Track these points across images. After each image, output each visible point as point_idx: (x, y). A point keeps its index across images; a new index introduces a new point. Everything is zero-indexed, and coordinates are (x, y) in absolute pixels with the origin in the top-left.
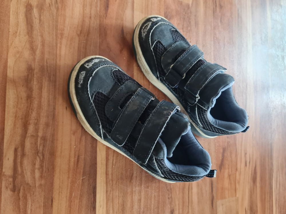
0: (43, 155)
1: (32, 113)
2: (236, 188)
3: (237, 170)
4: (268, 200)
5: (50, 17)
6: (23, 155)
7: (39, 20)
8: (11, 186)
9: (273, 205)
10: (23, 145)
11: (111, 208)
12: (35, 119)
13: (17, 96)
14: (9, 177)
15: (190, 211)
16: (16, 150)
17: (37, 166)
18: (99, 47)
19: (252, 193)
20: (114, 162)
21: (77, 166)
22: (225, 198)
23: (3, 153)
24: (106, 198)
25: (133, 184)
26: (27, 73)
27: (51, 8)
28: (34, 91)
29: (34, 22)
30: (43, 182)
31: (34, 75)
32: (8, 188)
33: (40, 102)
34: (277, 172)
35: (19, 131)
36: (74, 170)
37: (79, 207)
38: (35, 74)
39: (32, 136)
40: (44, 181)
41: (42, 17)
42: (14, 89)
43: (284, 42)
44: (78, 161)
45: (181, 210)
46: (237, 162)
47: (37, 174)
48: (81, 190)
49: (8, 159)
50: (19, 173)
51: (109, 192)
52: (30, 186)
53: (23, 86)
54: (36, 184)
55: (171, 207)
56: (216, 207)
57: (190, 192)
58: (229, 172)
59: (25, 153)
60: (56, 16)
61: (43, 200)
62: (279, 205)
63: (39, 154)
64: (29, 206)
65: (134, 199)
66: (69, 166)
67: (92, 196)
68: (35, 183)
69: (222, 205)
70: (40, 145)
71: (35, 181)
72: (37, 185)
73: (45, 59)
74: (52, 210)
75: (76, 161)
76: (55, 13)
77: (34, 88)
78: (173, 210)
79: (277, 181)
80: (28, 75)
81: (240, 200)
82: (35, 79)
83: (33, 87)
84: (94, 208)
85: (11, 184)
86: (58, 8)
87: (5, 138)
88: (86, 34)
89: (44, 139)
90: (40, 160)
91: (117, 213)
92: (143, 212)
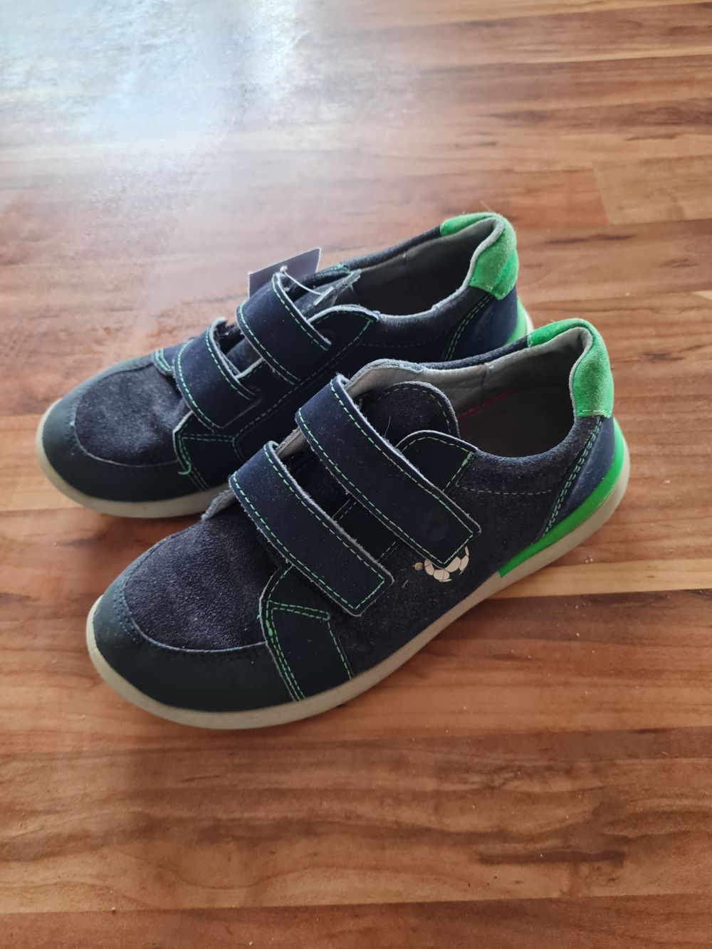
0: (499, 770)
1: (359, 817)
2: (566, 171)
3: (508, 171)
4: (596, 74)
5: (37, 779)
6: (501, 835)
7: (49, 816)
8: (605, 867)
9: (612, 61)
10: (469, 838)
11: (656, 544)
12: (382, 803)
13: (306, 868)
14: (575, 873)
15: (646, 303)
16: (487, 860)
17: (536, 787)
19: (579, 122)
21: (527, 659)
22: (598, 201)
23: (499, 902)
24: (624, 561)
26: (228, 843)
27: (7, 778)
28: (289, 815)
29: (54, 831)
30: (584, 764)
31: (233, 820)
32: (614, 876)
33: (323, 793)
34: (509, 52)
35: (422, 852)
36: (540, 668)
37: (657, 645)
38: (233, 816)
39: (436, 809)
40: (583, 762)
41: (40, 807)
42: (285, 881)
43: (98, 48)
44: (510, 657)
47: (561, 785)
48: (605, 643)
49: (518, 882)
50: (561, 845)
51: (605, 555)
52: (602, 804)
53: (273, 853)
54: (594, 786)
55: (637, 361)
56: (627, 226)
57: (588, 306)
58: (519, 194)
59: (496, 830)
60: (33, 761)
61: (644, 761)
62: (611, 43)
63: (496, 783)
64: (667, 805)
66: (530, 685)
67: (621, 605)
68: (591, 790)
69: (621, 208)
70: (465, 783)
71: (585, 790)
72: (597, 783)
73: (181, 785)
74: (674, 729)
75: (509, 663)
76: (24, 765)
77: (276, 815)
78: (646, 354)
80: (235, 838)
81: (601, 157)
82: (246, 815)
83: (274, 819)
84: (658, 597)
85: (599, 868)
86: (8, 756)
87: (450, 899)
89: (443, 771)
90: (516, 778)
91: (668, 526)
92: (659, 446)
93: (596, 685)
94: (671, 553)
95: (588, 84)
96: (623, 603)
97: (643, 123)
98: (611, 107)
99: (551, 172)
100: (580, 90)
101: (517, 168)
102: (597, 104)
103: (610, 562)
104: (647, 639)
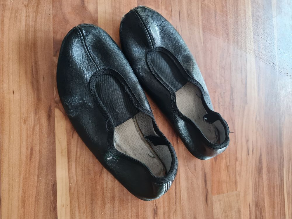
2: (236, 181)
3: (236, 159)
4: (278, 193)
9: (284, 200)
11: (77, 208)
15: (178, 208)
18: (53, 19)
19: (257, 187)
20: (78, 154)
21: (30, 160)
22: (223, 193)
24: (70, 197)
25: (103, 179)
34: (288, 162)
36: (27, 164)
37: (35, 207)
44: (31, 154)
45: (166, 209)
46: (236, 150)
48: (36, 188)
51: (73, 189)
55: (154, 204)
56: (212, 203)
57: (177, 187)
58: (226, 163)
65: (105, 197)
66: (20, 161)
67: (52, 195)
69: (220, 201)
75: (29, 153)
78: (156, 208)
79: (289, 172)
81: (242, 194)
84: (55, 208)
88: (36, 5)
91: (84, 213)
92: (117, 211)
93: (20, 184)
94: (73, 213)
95: (274, 191)
96: (53, 196)
97: (256, 210)
98: (264, 199)
99: (236, 175)
100: (271, 187)
101: (237, 163)
102: (265, 193)
103: (70, 191)
104: (38, 203)
